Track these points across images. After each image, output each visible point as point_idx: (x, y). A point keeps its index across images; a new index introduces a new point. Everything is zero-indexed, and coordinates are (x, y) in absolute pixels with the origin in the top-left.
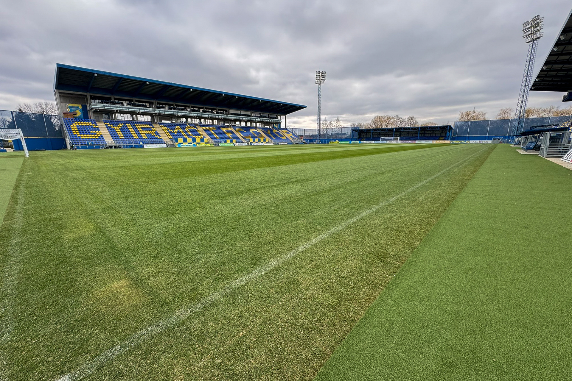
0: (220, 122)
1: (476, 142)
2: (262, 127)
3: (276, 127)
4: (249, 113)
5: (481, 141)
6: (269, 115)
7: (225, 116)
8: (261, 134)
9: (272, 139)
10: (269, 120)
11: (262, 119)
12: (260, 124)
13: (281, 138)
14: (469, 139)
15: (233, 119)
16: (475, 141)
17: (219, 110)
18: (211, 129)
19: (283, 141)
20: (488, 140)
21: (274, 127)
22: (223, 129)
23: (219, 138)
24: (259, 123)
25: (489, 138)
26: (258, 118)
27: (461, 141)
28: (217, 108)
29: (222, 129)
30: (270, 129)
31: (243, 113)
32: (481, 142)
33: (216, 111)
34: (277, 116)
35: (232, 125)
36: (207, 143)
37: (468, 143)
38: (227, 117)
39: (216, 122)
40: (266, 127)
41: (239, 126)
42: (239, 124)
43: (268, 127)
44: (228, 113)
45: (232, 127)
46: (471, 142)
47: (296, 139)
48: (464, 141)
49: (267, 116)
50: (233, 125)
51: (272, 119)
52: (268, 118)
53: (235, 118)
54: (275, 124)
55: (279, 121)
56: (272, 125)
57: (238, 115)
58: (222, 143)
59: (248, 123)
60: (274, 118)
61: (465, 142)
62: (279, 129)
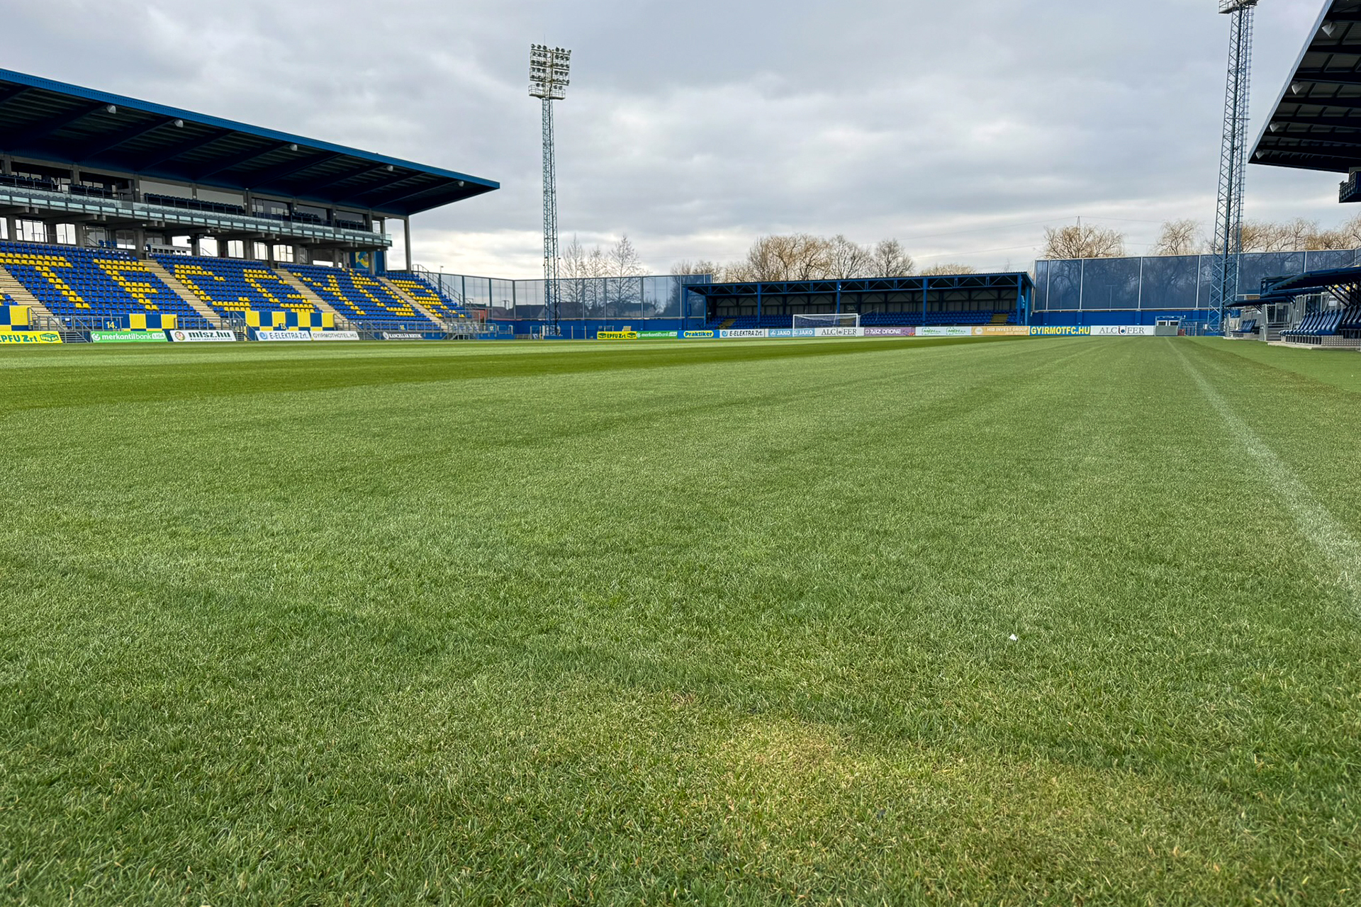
0: (88, 232)
1: (1109, 331)
2: (298, 264)
3: (366, 264)
4: (237, 200)
5: (1123, 327)
6: (329, 212)
7: (113, 207)
8: (297, 293)
9: (350, 315)
10: (330, 233)
11: (298, 228)
12: (290, 249)
13: (393, 314)
14: (1088, 320)
15: (159, 222)
16: (1105, 327)
17: (84, 177)
18: (43, 265)
19: (402, 327)
21: (353, 264)
22: (111, 268)
23: (86, 305)
24: (283, 247)
25: (1145, 319)
26: (281, 223)
27: (1064, 328)
28: (76, 169)
29: (102, 264)
30: (335, 271)
31: (205, 195)
32: (1123, 331)
33: (69, 181)
34: (365, 217)
35: (153, 247)
36: (25, 328)
37: (1085, 335)
38: (130, 212)
39: (66, 234)
40: (316, 263)
41: (189, 253)
42: (190, 245)
43: (330, 264)
44: (134, 192)
45: (154, 257)
46: (1096, 330)
47: (456, 316)
48: (1074, 328)
49: (323, 215)
50: (158, 247)
51: (344, 230)
52: (328, 224)
53: (167, 216)
54: (357, 254)
55: (377, 238)
56: (347, 257)
57: (181, 203)
58: (106, 328)
59: (231, 244)
60: (353, 226)
61: (1077, 330)
62: (381, 275)
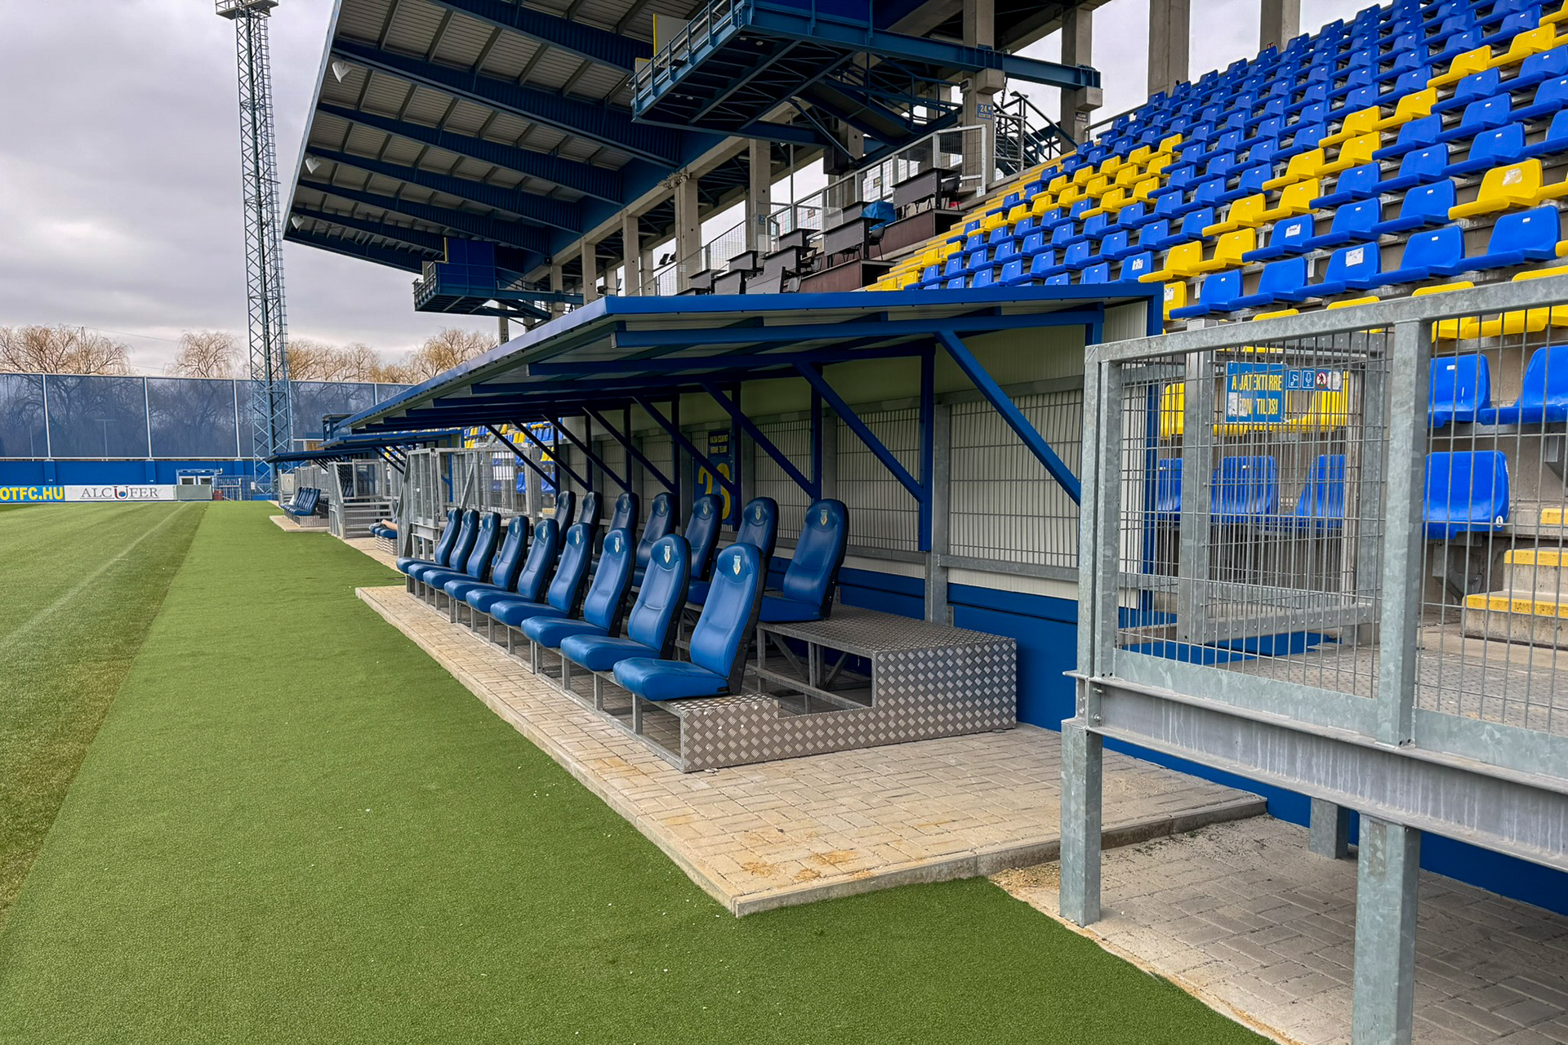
1: (99, 493)
5: (121, 488)
14: (64, 474)
16: (90, 488)
20: (157, 483)
25: (161, 474)
27: (14, 489)
32: (122, 494)
37: (55, 501)
46: (73, 492)
48: (34, 489)
